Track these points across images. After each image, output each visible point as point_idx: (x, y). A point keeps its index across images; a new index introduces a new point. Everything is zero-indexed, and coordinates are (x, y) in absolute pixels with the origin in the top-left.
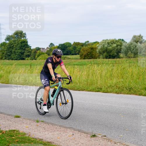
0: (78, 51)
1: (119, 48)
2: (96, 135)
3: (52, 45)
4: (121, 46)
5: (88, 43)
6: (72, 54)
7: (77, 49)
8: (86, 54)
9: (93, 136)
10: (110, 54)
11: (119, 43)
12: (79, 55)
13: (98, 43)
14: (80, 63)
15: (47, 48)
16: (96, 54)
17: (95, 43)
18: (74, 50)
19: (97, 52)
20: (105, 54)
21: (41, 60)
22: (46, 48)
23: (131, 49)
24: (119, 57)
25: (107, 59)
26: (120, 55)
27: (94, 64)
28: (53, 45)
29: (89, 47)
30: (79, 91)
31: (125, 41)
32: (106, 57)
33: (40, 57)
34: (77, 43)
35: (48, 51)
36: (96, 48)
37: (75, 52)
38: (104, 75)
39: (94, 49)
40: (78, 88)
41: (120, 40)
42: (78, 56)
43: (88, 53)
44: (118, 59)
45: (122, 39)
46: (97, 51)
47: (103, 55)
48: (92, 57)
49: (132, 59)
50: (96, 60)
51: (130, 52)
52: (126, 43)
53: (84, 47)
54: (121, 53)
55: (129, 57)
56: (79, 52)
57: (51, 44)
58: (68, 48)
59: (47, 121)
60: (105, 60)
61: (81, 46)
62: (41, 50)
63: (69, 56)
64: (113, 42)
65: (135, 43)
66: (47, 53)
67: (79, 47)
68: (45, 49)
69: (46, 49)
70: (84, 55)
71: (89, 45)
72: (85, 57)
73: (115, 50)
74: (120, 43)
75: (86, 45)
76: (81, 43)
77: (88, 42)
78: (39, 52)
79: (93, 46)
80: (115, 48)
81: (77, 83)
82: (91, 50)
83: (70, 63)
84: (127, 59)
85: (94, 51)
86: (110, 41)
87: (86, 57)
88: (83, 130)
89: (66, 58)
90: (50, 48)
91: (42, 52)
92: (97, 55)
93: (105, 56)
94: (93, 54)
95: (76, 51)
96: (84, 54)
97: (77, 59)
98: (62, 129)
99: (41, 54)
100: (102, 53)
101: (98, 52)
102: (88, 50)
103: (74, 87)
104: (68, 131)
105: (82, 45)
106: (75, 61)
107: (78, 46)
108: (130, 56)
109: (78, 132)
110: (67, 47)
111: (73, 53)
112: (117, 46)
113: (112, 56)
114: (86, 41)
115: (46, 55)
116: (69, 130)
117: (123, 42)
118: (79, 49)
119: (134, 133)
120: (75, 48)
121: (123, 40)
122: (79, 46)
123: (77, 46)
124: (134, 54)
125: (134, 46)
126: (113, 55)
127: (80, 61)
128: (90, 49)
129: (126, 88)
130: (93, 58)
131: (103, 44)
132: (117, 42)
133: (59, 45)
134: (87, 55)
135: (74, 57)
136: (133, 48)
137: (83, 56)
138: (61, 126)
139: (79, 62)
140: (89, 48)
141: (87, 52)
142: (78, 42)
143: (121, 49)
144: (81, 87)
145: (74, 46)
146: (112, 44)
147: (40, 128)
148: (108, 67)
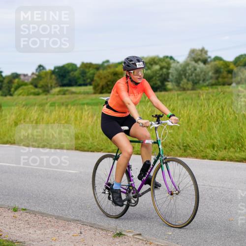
0: (90, 78)
1: (165, 73)
2: (123, 233)
3: (41, 68)
4: (168, 68)
5: (108, 64)
6: (78, 83)
7: (88, 74)
8: (104, 83)
9: (118, 234)
11: (164, 64)
12: (91, 87)
14: (94, 101)
15: (33, 74)
18: (83, 76)
21: (21, 97)
22: (30, 74)
23: (187, 74)
24: (165, 90)
26: (168, 85)
28: (44, 68)
29: (109, 70)
30: (91, 151)
33: (20, 91)
34: (87, 64)
35: (34, 79)
37: (84, 80)
40: (90, 147)
41: (167, 57)
42: (89, 88)
43: (109, 83)
44: (163, 93)
49: (188, 92)
51: (185, 80)
52: (178, 62)
53: (101, 71)
54: (168, 81)
55: (184, 89)
56: (92, 80)
57: (40, 66)
58: (71, 74)
59: (33, 209)
61: (95, 71)
62: (22, 77)
63: (73, 89)
64: (153, 61)
65: (193, 63)
66: (31, 83)
67: (92, 72)
68: (28, 76)
69: (30, 77)
70: (100, 86)
71: (109, 67)
72: (102, 90)
73: (158, 75)
74: (166, 62)
75: (105, 68)
76: (96, 64)
77: (108, 61)
78: (18, 82)
79: (117, 69)
80: (158, 72)
81: (88, 138)
83: (76, 100)
84: (179, 92)
86: (147, 60)
87: (104, 90)
89: (67, 93)
90: (37, 73)
91: (23, 81)
95: (85, 78)
96: (101, 84)
97: (88, 93)
98: (61, 223)
99: (22, 85)
102: (108, 76)
103: (82, 145)
104: (71, 227)
105: (98, 67)
106: (84, 98)
107: (89, 69)
108: (185, 87)
109: (89, 228)
110: (69, 72)
111: (81, 82)
112: (162, 68)
115: (31, 86)
116: (73, 225)
117: (172, 61)
118: (91, 76)
120: (83, 73)
121: (171, 58)
122: (91, 69)
123: (87, 70)
124: (193, 82)
125: (193, 69)
126: (155, 86)
127: (94, 96)
128: (111, 74)
129: (178, 145)
132: (162, 62)
133: (55, 68)
134: (106, 85)
135: (82, 91)
136: (189, 72)
137: (99, 89)
138: (58, 217)
139: (92, 100)
140: (109, 72)
141: (107, 81)
143: (168, 74)
144: (95, 146)
145: (81, 69)
146: (152, 65)
147: (20, 222)
148: (144, 108)
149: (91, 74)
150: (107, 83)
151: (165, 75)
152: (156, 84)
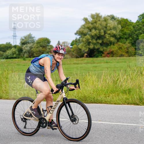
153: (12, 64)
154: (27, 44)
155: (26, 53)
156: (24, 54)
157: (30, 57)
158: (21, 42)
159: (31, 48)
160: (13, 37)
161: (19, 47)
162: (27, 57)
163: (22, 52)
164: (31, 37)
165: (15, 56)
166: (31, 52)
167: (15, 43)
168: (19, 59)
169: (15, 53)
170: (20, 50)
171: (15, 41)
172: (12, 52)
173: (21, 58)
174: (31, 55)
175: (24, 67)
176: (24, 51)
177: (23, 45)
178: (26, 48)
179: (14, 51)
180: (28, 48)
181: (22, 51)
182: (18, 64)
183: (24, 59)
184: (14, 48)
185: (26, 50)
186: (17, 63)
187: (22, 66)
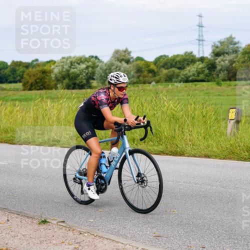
0: (19, 76)
1: (90, 72)
2: (48, 220)
4: (94, 68)
5: (37, 62)
6: (9, 81)
7: (18, 72)
8: (33, 81)
9: (43, 221)
10: (74, 81)
11: (90, 64)
12: (21, 84)
13: (53, 62)
14: (23, 98)
16: (50, 82)
17: (48, 62)
18: (13, 74)
19: (51, 78)
20: (66, 81)
24: (90, 87)
25: (70, 91)
26: (93, 83)
27: (47, 98)
29: (38, 69)
30: (20, 144)
31: (100, 58)
32: (68, 87)
34: (17, 62)
36: (51, 72)
37: (14, 78)
38: (64, 117)
39: (47, 72)
41: (93, 57)
42: (19, 85)
43: (38, 81)
45: (94, 55)
46: (53, 76)
47: (62, 82)
48: (44, 87)
50: (50, 91)
52: (103, 62)
53: (30, 69)
54: (94, 79)
56: (22, 77)
58: (2, 72)
60: (66, 91)
61: (25, 69)
63: (4, 86)
64: (81, 61)
67: (21, 70)
70: (30, 83)
71: (38, 65)
72: (31, 87)
73: (84, 74)
74: (92, 62)
75: (34, 67)
76: (25, 63)
77: (37, 60)
79: (45, 68)
80: (84, 71)
82: (43, 76)
85: (47, 76)
86: (74, 59)
87: (34, 87)
88: (26, 212)
92: (53, 83)
93: (66, 86)
94: (46, 82)
95: (15, 76)
96: (30, 81)
97: (18, 90)
100: (62, 79)
101: (53, 79)
102: (37, 74)
105: (27, 66)
106: (14, 94)
107: (19, 67)
109: (16, 216)
111: (11, 79)
112: (87, 67)
113: (79, 85)
114: (34, 59)
116: (0, 213)
117: (97, 61)
118: (21, 74)
119: (112, 215)
120: (14, 71)
121: (96, 57)
122: (21, 67)
123: (17, 68)
125: (117, 69)
126: (81, 84)
127: (23, 93)
128: (40, 72)
130: (45, 89)
131: (63, 64)
132: (88, 62)
134: (35, 82)
135: (12, 87)
137: (28, 86)
139: (22, 96)
140: (38, 71)
141: (36, 78)
142: (19, 60)
143: (93, 73)
145: (12, 67)
146: (79, 64)
148: (70, 104)
149: (20, 72)
150: (36, 81)
151: (90, 73)
152: (82, 82)
153: (196, 92)
154: (225, 54)
155: (223, 71)
156: (218, 73)
157: (230, 80)
158: (213, 52)
159: (232, 62)
160: (198, 41)
161: (210, 61)
162: (224, 80)
163: (214, 71)
164: (232, 41)
165: (202, 76)
166: (232, 70)
167: (201, 52)
168: (209, 83)
169: (203, 72)
170: (212, 66)
171: (201, 49)
172: (197, 70)
173: (212, 81)
174: (232, 77)
175: (218, 97)
176: (219, 68)
177: (217, 58)
178: (222, 62)
179: (200, 69)
180: (227, 62)
181: (216, 67)
182: (207, 92)
183: (219, 84)
184: (200, 62)
185: (222, 66)
186: (207, 90)
187: (215, 95)
